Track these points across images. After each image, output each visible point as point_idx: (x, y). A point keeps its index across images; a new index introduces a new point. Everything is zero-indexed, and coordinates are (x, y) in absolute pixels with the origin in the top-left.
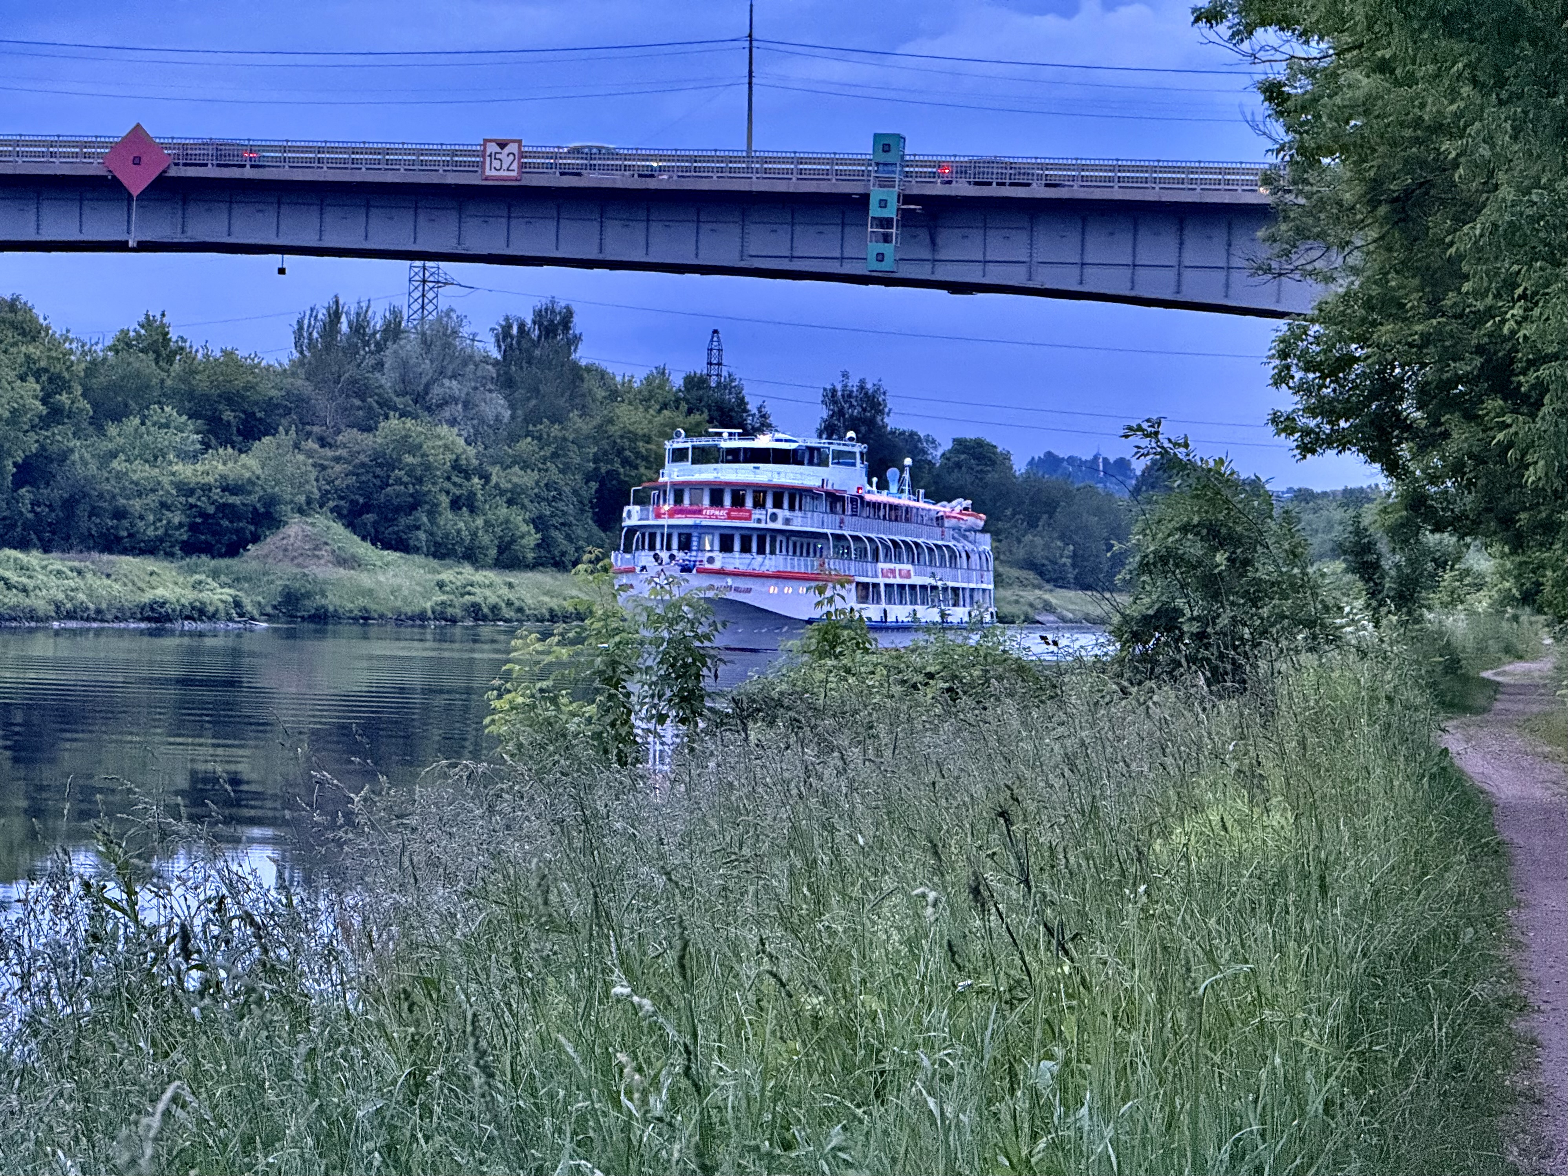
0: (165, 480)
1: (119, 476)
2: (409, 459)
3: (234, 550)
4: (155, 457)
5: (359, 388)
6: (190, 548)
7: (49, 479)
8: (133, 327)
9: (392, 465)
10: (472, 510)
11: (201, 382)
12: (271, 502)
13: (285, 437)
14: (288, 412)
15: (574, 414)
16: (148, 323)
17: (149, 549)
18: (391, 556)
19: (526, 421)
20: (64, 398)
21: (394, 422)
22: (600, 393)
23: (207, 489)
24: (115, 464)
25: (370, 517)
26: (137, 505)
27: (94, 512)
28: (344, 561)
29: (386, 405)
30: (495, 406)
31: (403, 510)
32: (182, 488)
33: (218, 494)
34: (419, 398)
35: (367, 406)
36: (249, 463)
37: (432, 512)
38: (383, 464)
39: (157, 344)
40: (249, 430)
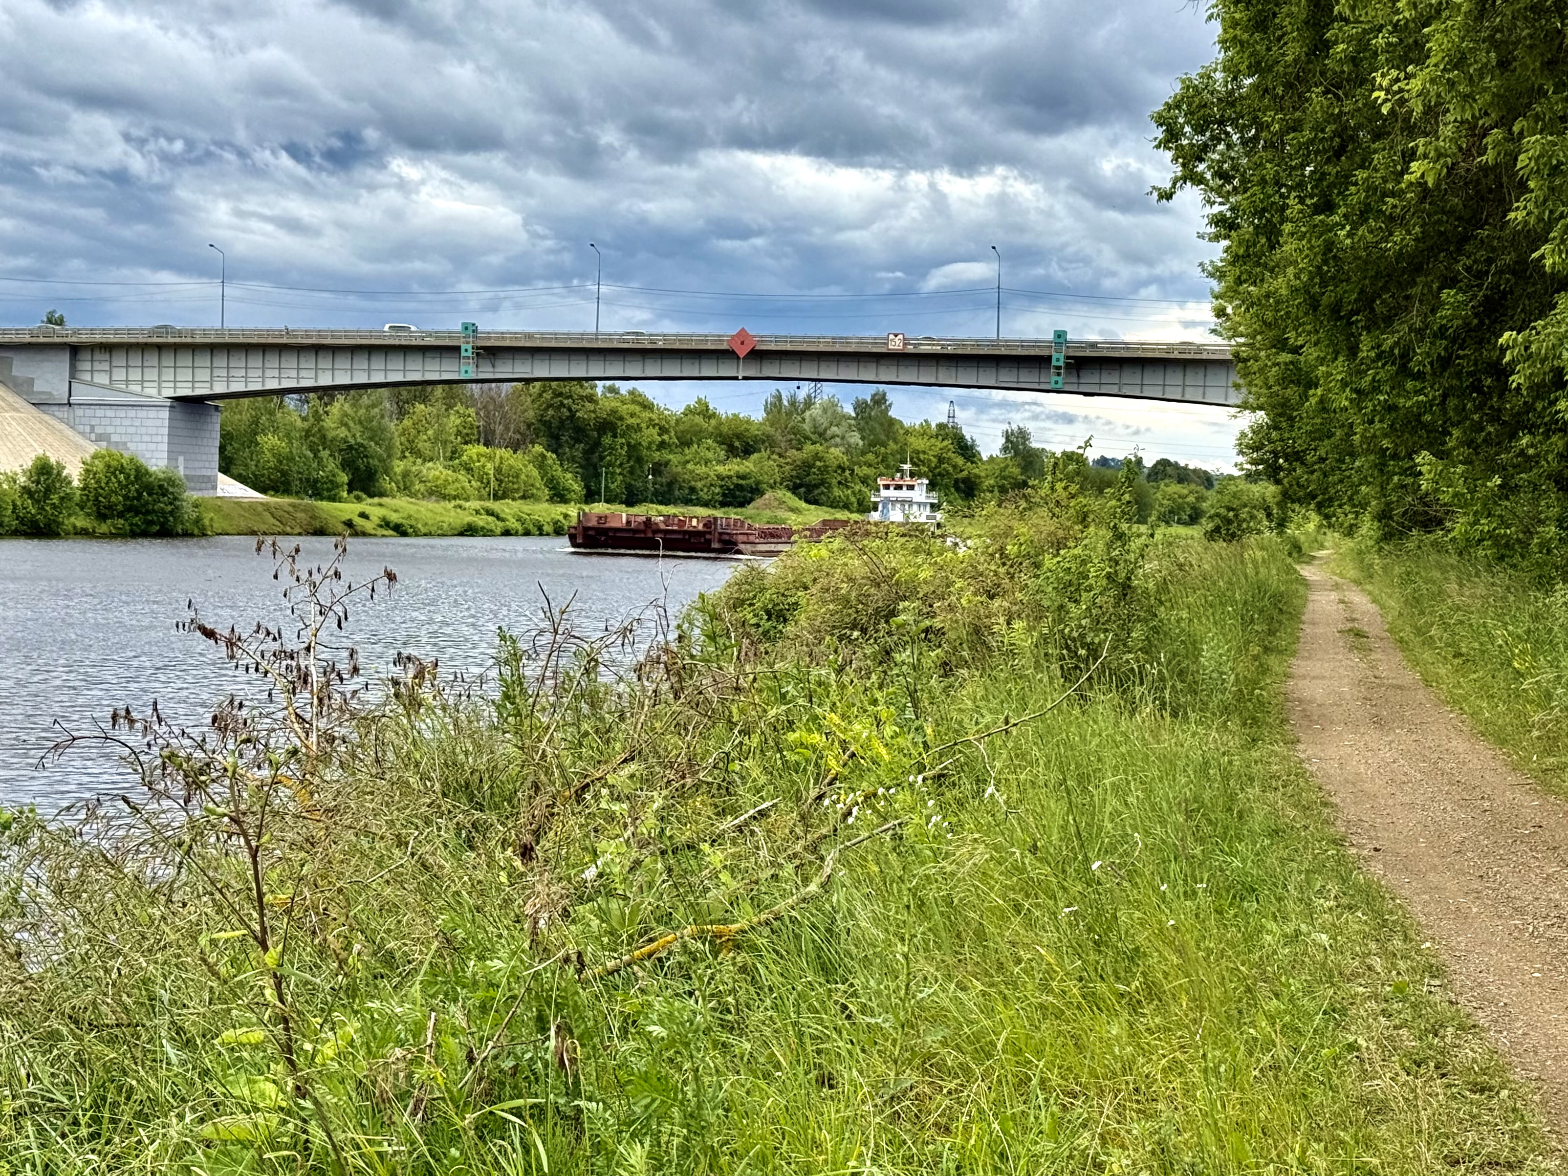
0: (712, 474)
1: (692, 471)
2: (818, 463)
3: (742, 505)
4: (707, 462)
5: (795, 431)
6: (727, 504)
7: (661, 473)
8: (692, 403)
9: (811, 466)
10: (847, 486)
11: (725, 429)
12: (758, 483)
13: (764, 454)
14: (763, 442)
15: (891, 443)
16: (699, 401)
17: (706, 503)
18: (813, 507)
19: (870, 445)
20: (666, 437)
21: (810, 448)
22: (902, 432)
23: (729, 477)
24: (690, 466)
25: (802, 490)
26: (699, 485)
27: (680, 488)
28: (792, 510)
29: (807, 438)
30: (855, 439)
31: (816, 486)
32: (720, 477)
33: (735, 480)
34: (821, 435)
35: (799, 439)
36: (748, 465)
37: (829, 487)
38: (807, 466)
39: (704, 411)
40: (747, 451)
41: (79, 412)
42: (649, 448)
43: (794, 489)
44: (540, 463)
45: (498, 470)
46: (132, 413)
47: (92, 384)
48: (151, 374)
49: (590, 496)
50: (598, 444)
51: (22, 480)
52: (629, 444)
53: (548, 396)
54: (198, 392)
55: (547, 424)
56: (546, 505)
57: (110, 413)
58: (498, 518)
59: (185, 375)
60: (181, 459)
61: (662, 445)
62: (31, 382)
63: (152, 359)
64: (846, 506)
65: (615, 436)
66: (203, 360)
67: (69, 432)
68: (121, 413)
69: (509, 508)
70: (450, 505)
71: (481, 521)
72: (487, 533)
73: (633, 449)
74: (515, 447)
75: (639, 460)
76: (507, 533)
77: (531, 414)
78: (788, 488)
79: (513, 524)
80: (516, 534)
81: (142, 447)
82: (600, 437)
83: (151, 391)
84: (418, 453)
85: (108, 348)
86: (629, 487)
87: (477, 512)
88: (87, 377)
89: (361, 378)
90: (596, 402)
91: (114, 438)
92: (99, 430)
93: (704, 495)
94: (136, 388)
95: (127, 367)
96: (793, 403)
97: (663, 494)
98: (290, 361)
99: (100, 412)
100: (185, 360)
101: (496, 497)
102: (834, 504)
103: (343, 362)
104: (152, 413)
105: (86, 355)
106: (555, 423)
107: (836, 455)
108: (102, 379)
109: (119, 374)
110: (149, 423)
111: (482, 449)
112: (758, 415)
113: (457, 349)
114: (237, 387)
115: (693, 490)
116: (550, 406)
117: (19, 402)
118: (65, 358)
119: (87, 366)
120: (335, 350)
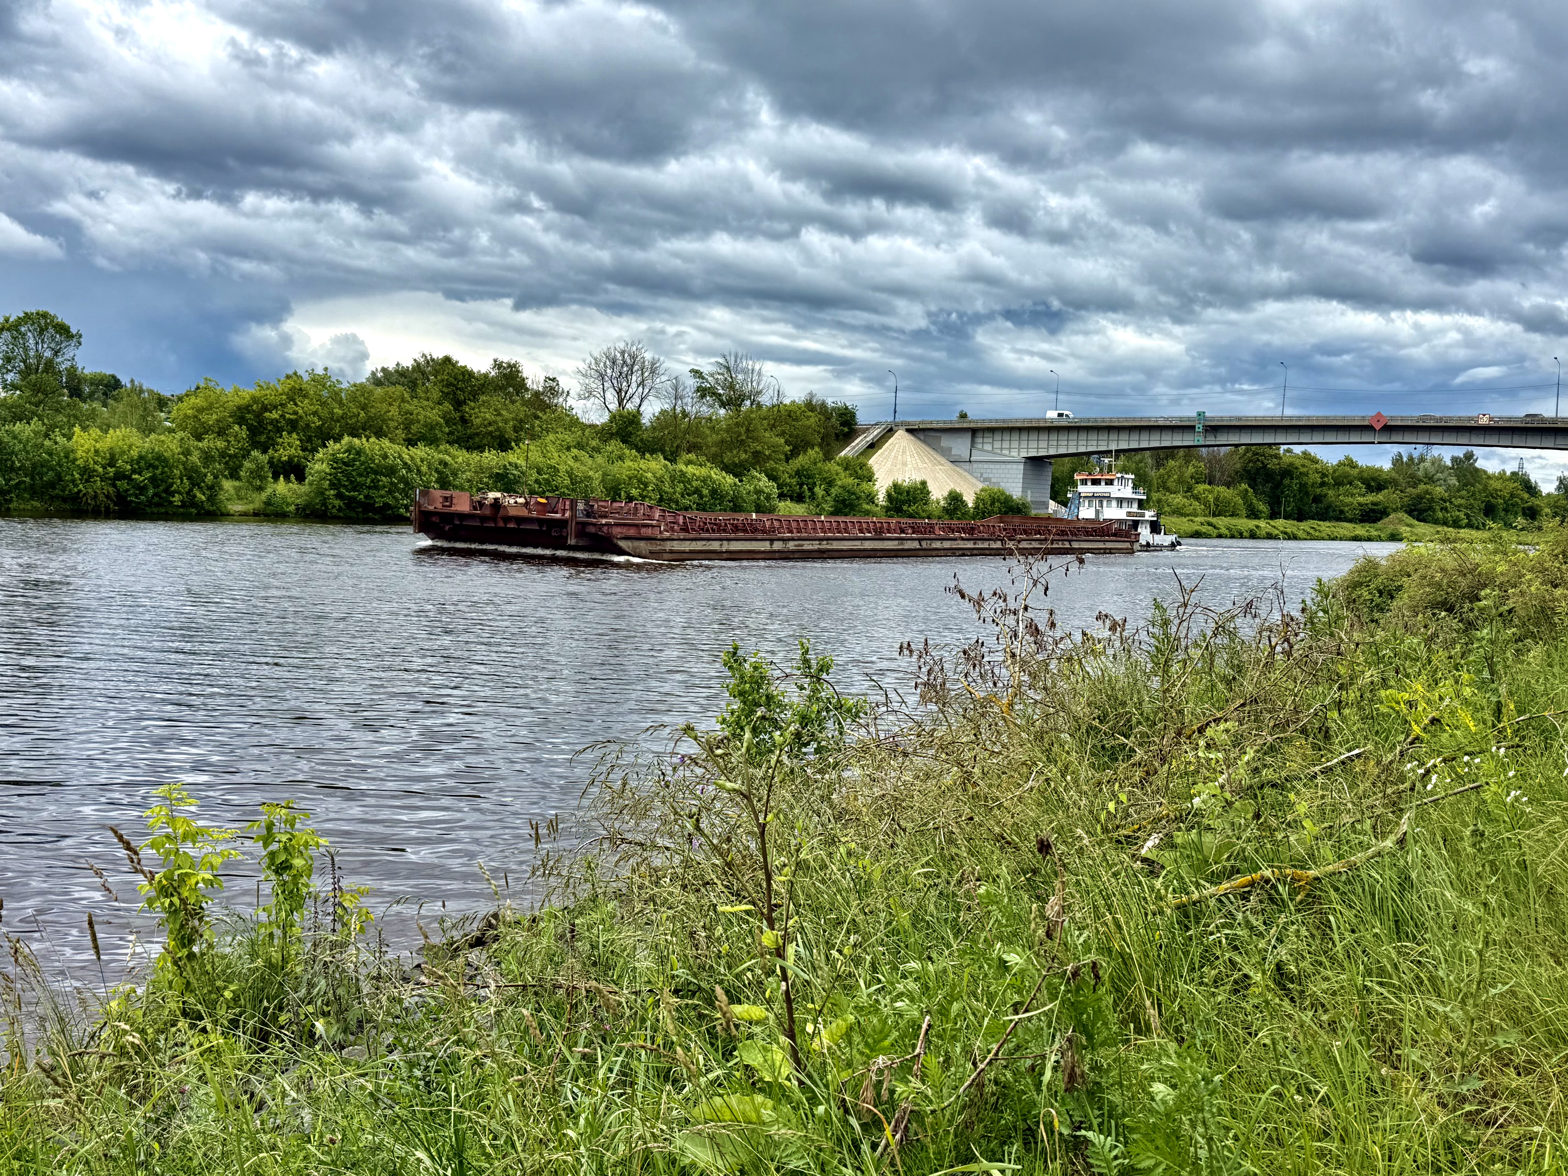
0: (1355, 502)
1: (1342, 501)
2: (1427, 496)
3: (1374, 522)
4: (1353, 495)
5: (1413, 476)
6: (1361, 521)
7: (1321, 502)
8: (1343, 460)
9: (1422, 498)
10: (1447, 512)
11: (1365, 475)
12: (1386, 508)
13: (1391, 490)
14: (1390, 483)
15: (1477, 483)
16: (1347, 459)
17: (1350, 521)
18: (1422, 524)
19: (1463, 486)
20: (1325, 480)
21: (1422, 487)
22: (1485, 476)
23: (1367, 504)
24: (1341, 498)
25: (1416, 513)
26: (1346, 509)
27: (1335, 510)
28: (1407, 525)
29: (1420, 481)
30: (1453, 481)
31: (1426, 511)
32: (1360, 504)
33: (1370, 506)
34: (1430, 479)
35: (1415, 481)
36: (1380, 497)
37: (1434, 511)
38: (1420, 497)
39: (1352, 464)
40: (1380, 488)
41: (975, 465)
42: (1313, 486)
43: (1410, 513)
44: (1244, 495)
45: (1217, 499)
46: (1003, 466)
47: (982, 450)
48: (1015, 444)
49: (1273, 515)
50: (1280, 483)
51: (942, 503)
52: (1300, 484)
53: (1249, 455)
54: (1040, 454)
55: (1248, 472)
56: (1245, 520)
57: (992, 466)
58: (1215, 527)
59: (1033, 444)
60: (1029, 492)
61: (1323, 484)
62: (950, 449)
63: (1015, 436)
64: (1445, 523)
65: (1292, 478)
66: (1044, 436)
67: (969, 477)
68: (998, 466)
69: (1222, 522)
70: (1185, 520)
71: (1204, 529)
72: (1208, 536)
73: (1303, 486)
74: (1228, 485)
75: (1307, 494)
76: (1220, 536)
77: (1238, 466)
78: (1406, 512)
79: (1224, 531)
80: (1226, 537)
81: (1008, 485)
82: (1282, 480)
83: (1014, 453)
84: (1168, 489)
85: (992, 430)
86: (1299, 509)
87: (1202, 524)
88: (980, 446)
89: (1134, 445)
90: (1280, 458)
91: (993, 480)
92: (985, 476)
93: (1349, 515)
94: (1006, 452)
95: (1002, 440)
96: (1411, 458)
97: (1322, 515)
98: (1093, 436)
99: (986, 466)
100: (1034, 436)
101: (1214, 515)
102: (1436, 522)
103: (1124, 436)
104: (1015, 466)
105: (980, 434)
106: (1253, 471)
107: (1439, 490)
108: (988, 447)
109: (997, 445)
110: (1012, 471)
111: (1207, 487)
112: (1387, 465)
113: (1193, 428)
114: (1062, 451)
115: (1342, 512)
116: (1250, 461)
117: (943, 460)
118: (969, 435)
119: (980, 440)
120: (1119, 429)
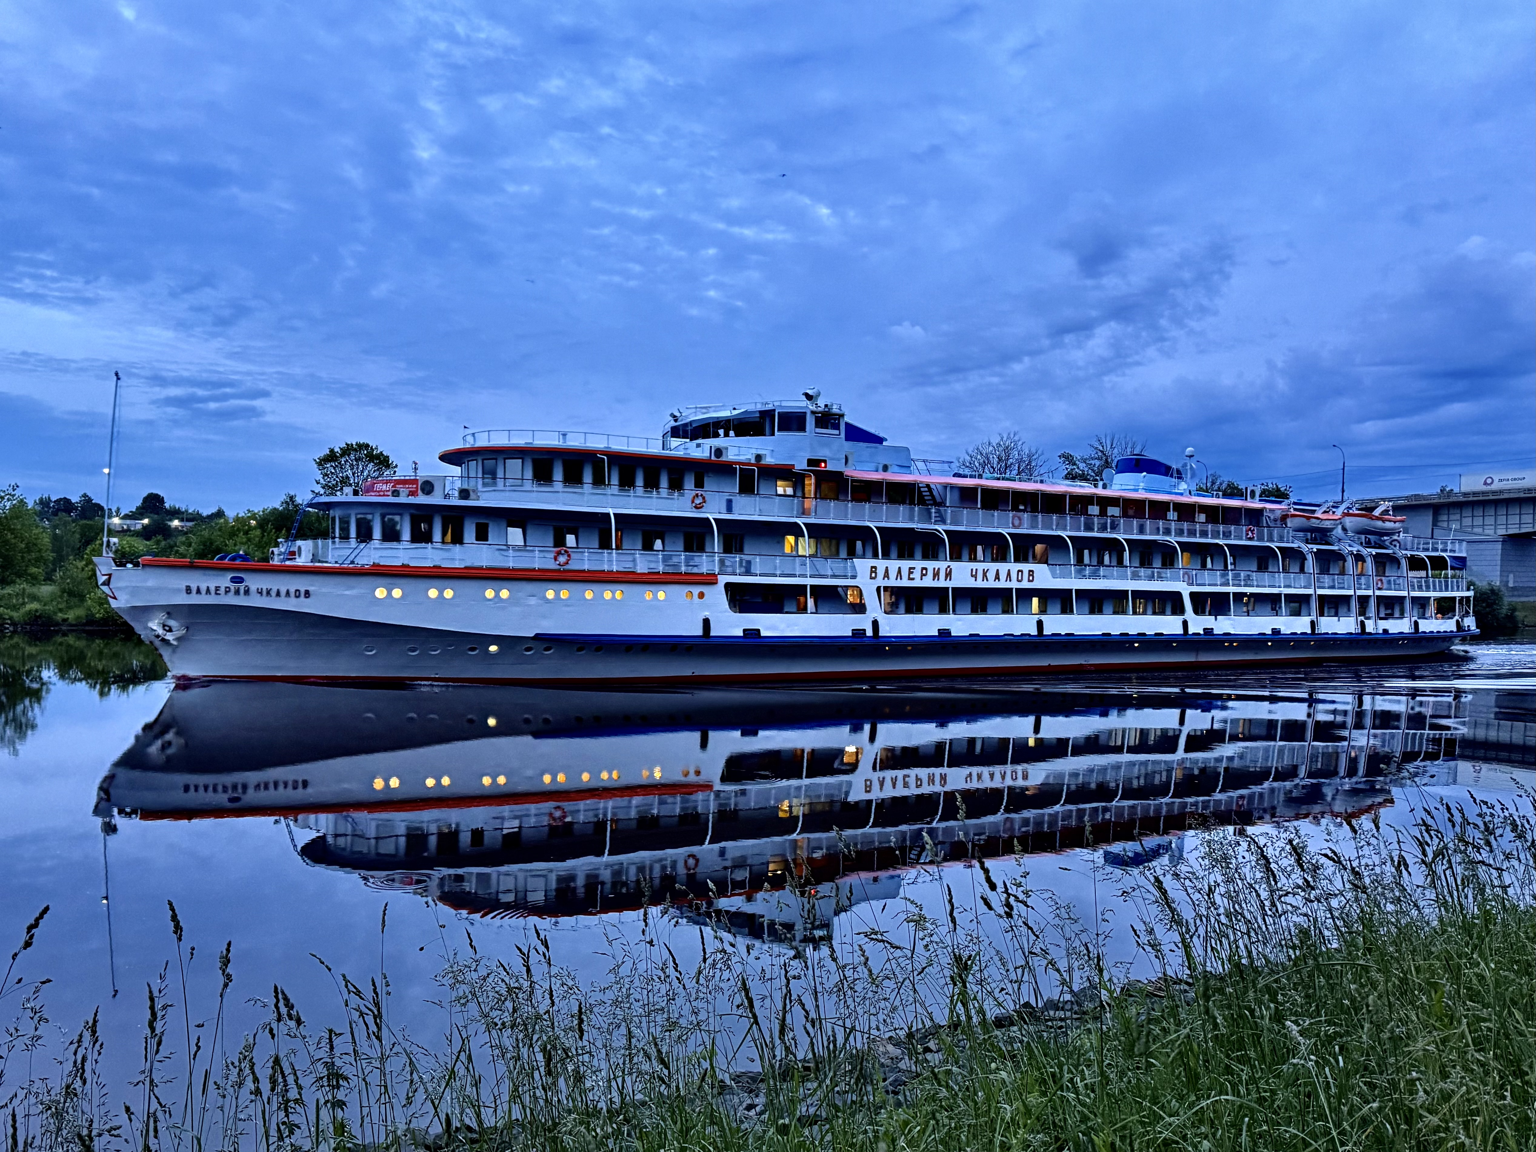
46: (1475, 547)
47: (1448, 529)
48: (1490, 520)
54: (1523, 531)
59: (1514, 519)
60: (1513, 577)
63: (1490, 510)
66: (1528, 509)
81: (1483, 569)
83: (1490, 531)
85: (1460, 504)
88: (1445, 525)
94: (1479, 530)
95: (1473, 516)
104: (1490, 546)
105: (1444, 511)
108: (1455, 525)
109: (1467, 521)
110: (1487, 552)
118: (1429, 514)
119: (1444, 518)
